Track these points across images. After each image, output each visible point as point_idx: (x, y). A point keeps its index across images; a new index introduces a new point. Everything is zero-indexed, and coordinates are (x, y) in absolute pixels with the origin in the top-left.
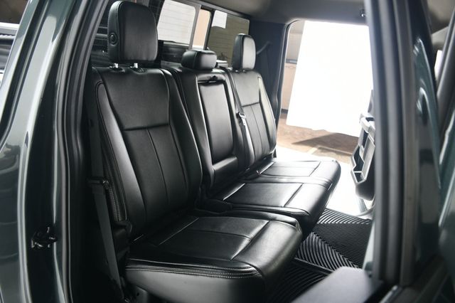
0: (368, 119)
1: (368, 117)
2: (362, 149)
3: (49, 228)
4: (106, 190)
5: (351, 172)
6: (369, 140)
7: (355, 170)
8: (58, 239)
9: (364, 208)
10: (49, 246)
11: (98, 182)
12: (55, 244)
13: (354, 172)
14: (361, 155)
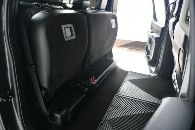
0: (151, 32)
1: (151, 31)
2: (149, 46)
3: (8, 91)
4: (35, 70)
5: (145, 56)
6: (152, 41)
7: (147, 55)
8: (14, 96)
9: (151, 71)
10: (9, 100)
11: (31, 67)
12: (12, 99)
13: (146, 56)
14: (149, 48)
